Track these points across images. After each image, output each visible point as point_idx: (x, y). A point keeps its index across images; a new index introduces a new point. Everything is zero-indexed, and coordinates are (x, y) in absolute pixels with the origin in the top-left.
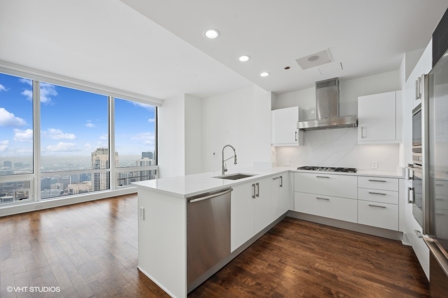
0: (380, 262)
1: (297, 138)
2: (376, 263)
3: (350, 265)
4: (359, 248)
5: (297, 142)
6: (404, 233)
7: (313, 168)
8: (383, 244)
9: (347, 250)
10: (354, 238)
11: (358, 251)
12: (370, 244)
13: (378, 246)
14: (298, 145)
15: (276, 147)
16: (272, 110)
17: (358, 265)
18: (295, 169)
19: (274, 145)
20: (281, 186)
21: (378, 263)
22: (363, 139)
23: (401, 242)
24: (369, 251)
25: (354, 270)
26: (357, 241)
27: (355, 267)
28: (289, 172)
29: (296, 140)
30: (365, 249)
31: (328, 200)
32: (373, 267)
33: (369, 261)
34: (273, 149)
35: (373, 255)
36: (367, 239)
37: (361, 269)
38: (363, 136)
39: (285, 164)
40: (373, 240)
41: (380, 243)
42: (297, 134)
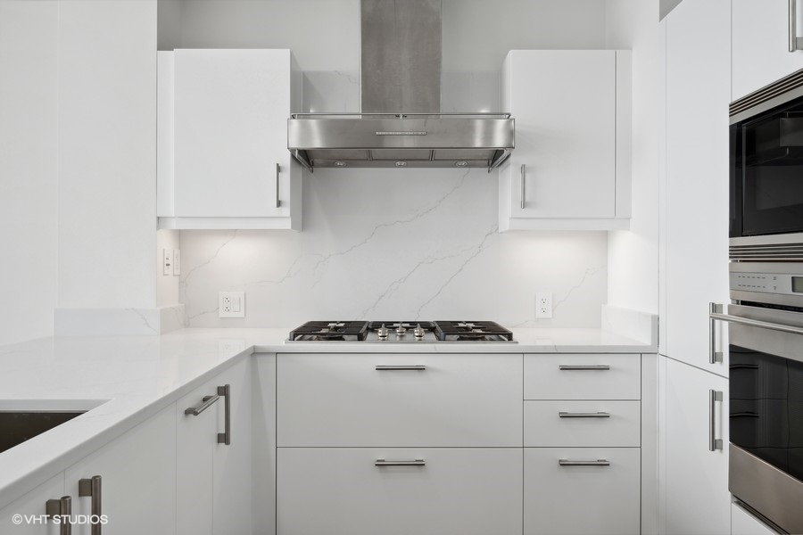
1: (286, 195)
5: (286, 211)
7: (356, 331)
14: (287, 225)
15: (181, 235)
16: (160, 48)
18: (278, 338)
19: (174, 225)
20: (224, 438)
22: (527, 212)
28: (255, 353)
29: (279, 204)
31: (420, 465)
34: (166, 243)
38: (527, 199)
39: (223, 314)
42: (286, 177)
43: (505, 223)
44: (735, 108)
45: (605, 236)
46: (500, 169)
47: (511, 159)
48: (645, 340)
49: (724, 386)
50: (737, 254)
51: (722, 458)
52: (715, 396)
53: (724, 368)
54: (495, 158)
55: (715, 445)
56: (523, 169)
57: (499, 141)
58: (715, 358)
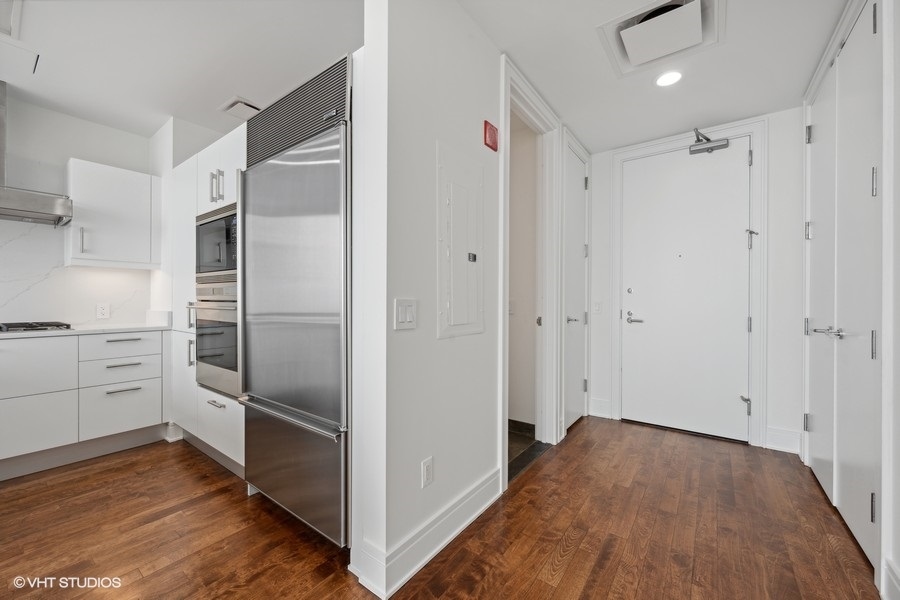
0: (153, 485)
2: (148, 490)
3: (104, 523)
4: (102, 486)
6: (171, 422)
8: (140, 457)
9: (76, 505)
10: (77, 477)
11: (102, 492)
12: (118, 470)
13: (133, 464)
17: (118, 513)
21: (152, 488)
22: (84, 255)
23: (164, 440)
24: (124, 479)
25: (117, 525)
26: (86, 478)
27: (116, 520)
30: (114, 482)
32: (147, 499)
33: (134, 495)
35: (136, 482)
36: (106, 464)
37: (128, 515)
38: (85, 248)
40: (119, 461)
41: (134, 459)
43: (68, 262)
44: (199, 218)
45: (148, 272)
46: (65, 227)
47: (72, 222)
48: (164, 324)
49: (194, 338)
50: (199, 280)
51: (193, 368)
52: (191, 342)
53: (193, 330)
54: (58, 220)
55: (191, 363)
56: (82, 230)
57: (59, 211)
58: (191, 326)
